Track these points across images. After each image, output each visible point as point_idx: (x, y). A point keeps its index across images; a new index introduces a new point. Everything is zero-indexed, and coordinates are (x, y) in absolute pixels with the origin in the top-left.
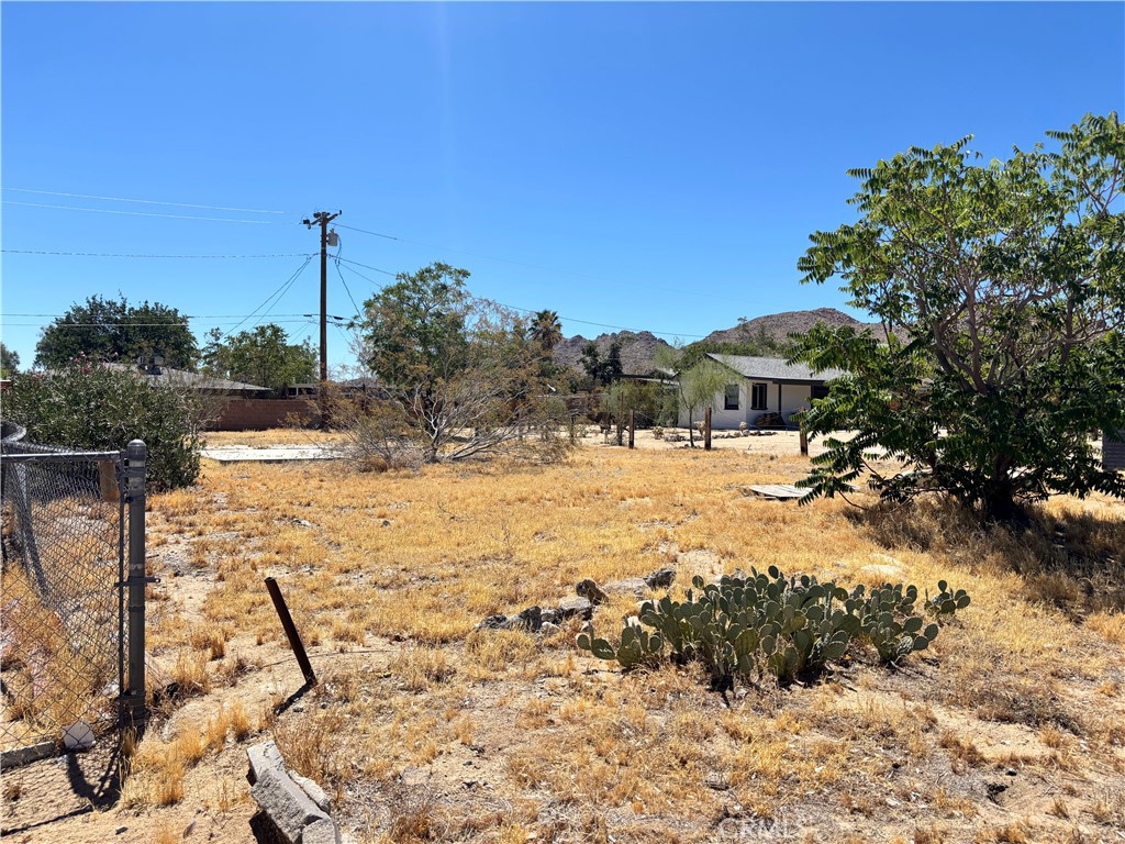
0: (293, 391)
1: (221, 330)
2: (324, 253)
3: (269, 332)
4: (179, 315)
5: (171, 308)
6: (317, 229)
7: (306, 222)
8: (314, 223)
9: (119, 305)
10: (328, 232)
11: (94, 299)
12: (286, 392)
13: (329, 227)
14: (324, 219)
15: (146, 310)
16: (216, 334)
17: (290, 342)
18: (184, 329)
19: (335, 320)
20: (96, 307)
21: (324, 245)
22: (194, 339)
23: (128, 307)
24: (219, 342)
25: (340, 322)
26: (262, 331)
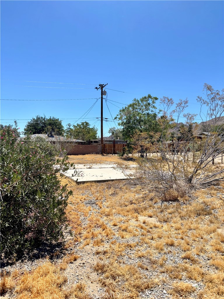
0: (92, 142)
1: (71, 124)
2: (102, 97)
3: (85, 124)
4: (59, 120)
5: (57, 118)
6: (100, 90)
7: (96, 88)
8: (99, 88)
9: (43, 118)
10: (103, 91)
11: (38, 116)
12: (90, 142)
13: (104, 89)
14: (102, 86)
15: (50, 119)
16: (69, 125)
17: (91, 127)
18: (60, 124)
19: (105, 119)
20: (38, 118)
21: (102, 95)
22: (63, 127)
23: (46, 118)
24: (70, 127)
25: (107, 120)
26: (83, 124)
